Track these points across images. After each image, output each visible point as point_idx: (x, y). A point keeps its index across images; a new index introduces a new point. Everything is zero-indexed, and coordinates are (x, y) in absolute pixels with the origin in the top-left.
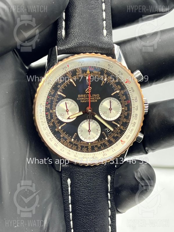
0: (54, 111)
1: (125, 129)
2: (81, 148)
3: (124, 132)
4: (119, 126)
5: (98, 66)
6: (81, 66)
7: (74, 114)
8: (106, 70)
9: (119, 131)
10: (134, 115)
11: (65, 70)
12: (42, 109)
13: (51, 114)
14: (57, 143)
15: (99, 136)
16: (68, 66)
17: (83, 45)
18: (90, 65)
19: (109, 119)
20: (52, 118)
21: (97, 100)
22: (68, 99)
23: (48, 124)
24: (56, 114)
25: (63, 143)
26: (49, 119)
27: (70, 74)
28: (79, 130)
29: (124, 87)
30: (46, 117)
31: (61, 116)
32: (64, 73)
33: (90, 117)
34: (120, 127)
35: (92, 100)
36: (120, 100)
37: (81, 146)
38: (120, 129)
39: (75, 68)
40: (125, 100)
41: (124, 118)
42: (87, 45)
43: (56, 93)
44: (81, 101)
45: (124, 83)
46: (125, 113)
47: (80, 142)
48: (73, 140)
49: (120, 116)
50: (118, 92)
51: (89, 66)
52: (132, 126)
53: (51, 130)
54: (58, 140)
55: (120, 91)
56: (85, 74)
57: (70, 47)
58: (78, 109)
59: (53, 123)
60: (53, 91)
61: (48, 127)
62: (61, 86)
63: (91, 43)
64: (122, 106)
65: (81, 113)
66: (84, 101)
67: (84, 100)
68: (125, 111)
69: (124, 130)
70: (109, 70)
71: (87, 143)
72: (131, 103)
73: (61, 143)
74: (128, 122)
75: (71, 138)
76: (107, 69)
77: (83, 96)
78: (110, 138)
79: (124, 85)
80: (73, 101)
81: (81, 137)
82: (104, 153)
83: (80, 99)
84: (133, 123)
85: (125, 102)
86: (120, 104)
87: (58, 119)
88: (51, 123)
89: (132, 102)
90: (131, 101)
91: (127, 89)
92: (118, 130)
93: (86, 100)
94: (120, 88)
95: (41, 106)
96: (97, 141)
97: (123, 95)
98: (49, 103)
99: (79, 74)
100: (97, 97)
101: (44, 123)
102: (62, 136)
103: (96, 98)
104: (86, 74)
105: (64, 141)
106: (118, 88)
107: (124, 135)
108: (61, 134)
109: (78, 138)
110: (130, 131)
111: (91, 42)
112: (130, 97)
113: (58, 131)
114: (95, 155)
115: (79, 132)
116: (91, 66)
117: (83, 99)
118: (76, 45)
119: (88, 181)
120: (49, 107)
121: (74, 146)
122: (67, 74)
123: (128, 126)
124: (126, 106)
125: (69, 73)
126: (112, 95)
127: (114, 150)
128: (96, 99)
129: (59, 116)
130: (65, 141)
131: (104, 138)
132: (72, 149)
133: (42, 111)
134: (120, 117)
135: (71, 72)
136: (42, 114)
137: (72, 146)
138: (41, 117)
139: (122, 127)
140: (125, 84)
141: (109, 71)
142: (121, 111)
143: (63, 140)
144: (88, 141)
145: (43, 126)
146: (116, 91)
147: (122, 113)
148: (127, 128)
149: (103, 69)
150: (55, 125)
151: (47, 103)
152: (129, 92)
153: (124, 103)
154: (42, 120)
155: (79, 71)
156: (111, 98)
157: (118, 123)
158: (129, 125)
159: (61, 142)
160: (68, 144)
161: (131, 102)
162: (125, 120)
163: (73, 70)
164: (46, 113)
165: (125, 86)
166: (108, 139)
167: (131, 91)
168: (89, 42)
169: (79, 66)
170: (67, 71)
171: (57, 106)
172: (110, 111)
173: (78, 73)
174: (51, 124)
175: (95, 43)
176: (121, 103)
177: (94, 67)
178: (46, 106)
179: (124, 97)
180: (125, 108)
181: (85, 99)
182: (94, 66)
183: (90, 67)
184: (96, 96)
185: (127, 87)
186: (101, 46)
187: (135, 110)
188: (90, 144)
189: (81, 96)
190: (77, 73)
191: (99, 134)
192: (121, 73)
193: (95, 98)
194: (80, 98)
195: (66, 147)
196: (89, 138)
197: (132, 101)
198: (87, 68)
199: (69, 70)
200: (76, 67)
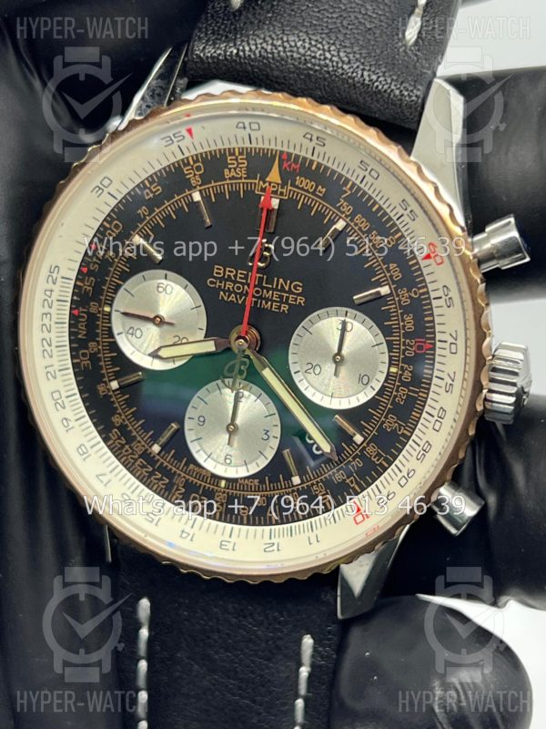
0: (107, 309)
1: (386, 459)
2: (184, 490)
3: (380, 474)
4: (358, 439)
5: (320, 160)
6: (247, 145)
7: (184, 341)
8: (350, 184)
9: (358, 463)
10: (434, 413)
11: (174, 148)
12: (56, 288)
13: (92, 319)
14: (88, 445)
15: (267, 462)
16: (190, 131)
17: (295, 55)
18: (285, 149)
19: (326, 403)
20: (92, 335)
21: (289, 305)
22: (169, 273)
23: (73, 357)
24: (110, 322)
25: (117, 452)
26: (80, 336)
27: (198, 168)
28: (190, 412)
29: (418, 276)
30: (70, 326)
31: (130, 336)
32: (173, 160)
33: (236, 370)
34: (364, 448)
35: (267, 300)
36: (387, 331)
37: (187, 485)
38: (362, 456)
39: (220, 146)
40: (407, 335)
41: (390, 411)
42: (315, 57)
43: (129, 236)
44: (222, 293)
45: (419, 259)
46: (397, 391)
47: (187, 464)
48: (156, 448)
49: (373, 397)
50: (384, 290)
51: (281, 152)
52: (415, 454)
53: (79, 384)
54: (100, 433)
55: (396, 289)
56: (261, 182)
57: (244, 51)
58: (203, 324)
59: (94, 358)
60: (117, 227)
61: (71, 371)
62: (151, 211)
63: (335, 53)
64: (390, 357)
65: (210, 346)
66: (232, 298)
67: (236, 294)
68: (400, 380)
69: (381, 465)
70: (366, 189)
71: (214, 476)
72: (434, 355)
73: (108, 447)
74: (403, 435)
75: (154, 439)
76: (358, 182)
77: (235, 276)
78: (314, 482)
79: (420, 269)
80: (191, 286)
81: (194, 448)
82: (273, 540)
83: (218, 284)
84: (422, 444)
85: (408, 341)
86: (385, 344)
87: (114, 347)
88: (84, 355)
89: (438, 351)
90: (434, 344)
91: (426, 286)
92: (354, 458)
93: (241, 294)
94: (397, 275)
95: (54, 275)
96: (256, 481)
97: (406, 310)
98: (90, 273)
99: (233, 178)
100: (290, 292)
101: (55, 350)
102: (116, 420)
103: (288, 298)
104: (264, 182)
105: (123, 446)
106: (388, 275)
107: (373, 486)
108: (114, 411)
109: (178, 447)
110: (400, 475)
111: (332, 48)
112: (433, 327)
113: (107, 397)
114: (234, 539)
115: (188, 424)
116: (289, 155)
117: (229, 285)
118: (269, 48)
119: (208, 637)
120: (87, 287)
121: (160, 475)
122: (185, 165)
123: (400, 451)
124: (406, 360)
125: (194, 162)
126: (353, 301)
127: (313, 540)
128: (287, 303)
129: (123, 335)
130: (127, 447)
131: (288, 477)
132: (148, 486)
133: (55, 296)
134: (373, 403)
135: (203, 163)
136: (53, 311)
137: (151, 474)
138: (46, 321)
139: (372, 450)
140: (423, 263)
141: (365, 193)
142: (382, 378)
143: (119, 438)
144: (220, 470)
145: (48, 361)
146: (378, 284)
147: (383, 387)
148: (395, 457)
149: (340, 176)
150: (101, 368)
151: (85, 270)
152: (435, 303)
153: (402, 348)
154: (46, 335)
155: (239, 163)
156: (349, 310)
157: (361, 430)
158: (407, 447)
159: (110, 443)
160: (136, 460)
161: (434, 349)
162: (391, 423)
163: (213, 155)
164: (71, 308)
165: (422, 275)
166: (303, 482)
167: (441, 302)
168: (326, 47)
169: (241, 145)
170: (187, 154)
171: (122, 290)
172: (334, 366)
173: (233, 174)
174: (86, 362)
175: (351, 56)
176: (390, 344)
177: (305, 159)
178: (77, 279)
179: (409, 318)
180: (402, 369)
181: (239, 288)
182: (303, 154)
183: (284, 157)
184: (287, 288)
185: (428, 279)
186: (374, 77)
187: (442, 391)
188: (223, 483)
189: (227, 273)
190: (226, 171)
191: (270, 454)
192: (411, 211)
193: (281, 297)
194: (221, 280)
195: (125, 471)
196: (227, 461)
197: (438, 344)
198: (273, 157)
199: (193, 152)
200: (227, 146)
